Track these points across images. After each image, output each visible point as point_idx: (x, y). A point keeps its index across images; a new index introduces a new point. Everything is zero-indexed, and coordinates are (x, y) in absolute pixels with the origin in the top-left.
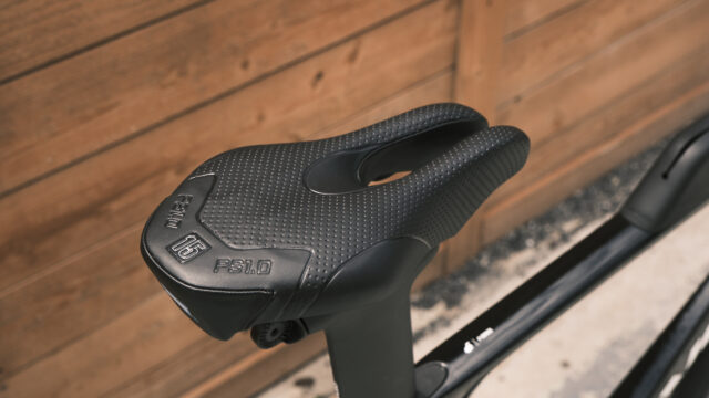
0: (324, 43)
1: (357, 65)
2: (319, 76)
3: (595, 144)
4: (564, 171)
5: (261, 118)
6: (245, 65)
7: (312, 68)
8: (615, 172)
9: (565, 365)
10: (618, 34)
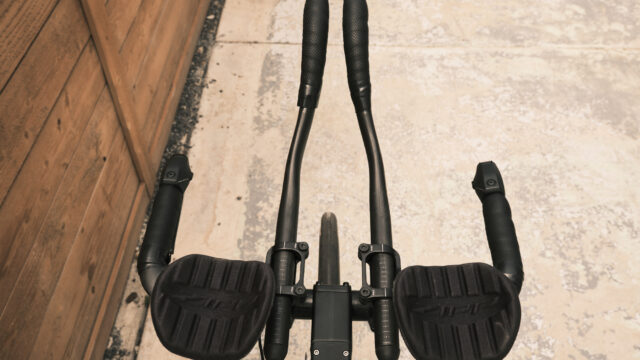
0: (53, 101)
1: (71, 106)
2: (59, 122)
3: (168, 95)
4: (164, 116)
5: (47, 163)
6: (26, 136)
7: (54, 119)
8: (180, 104)
9: (239, 198)
10: (152, 29)
